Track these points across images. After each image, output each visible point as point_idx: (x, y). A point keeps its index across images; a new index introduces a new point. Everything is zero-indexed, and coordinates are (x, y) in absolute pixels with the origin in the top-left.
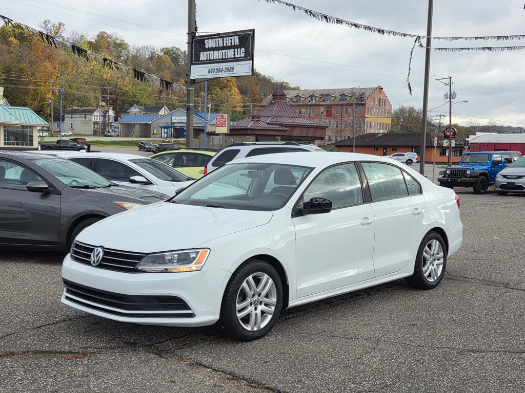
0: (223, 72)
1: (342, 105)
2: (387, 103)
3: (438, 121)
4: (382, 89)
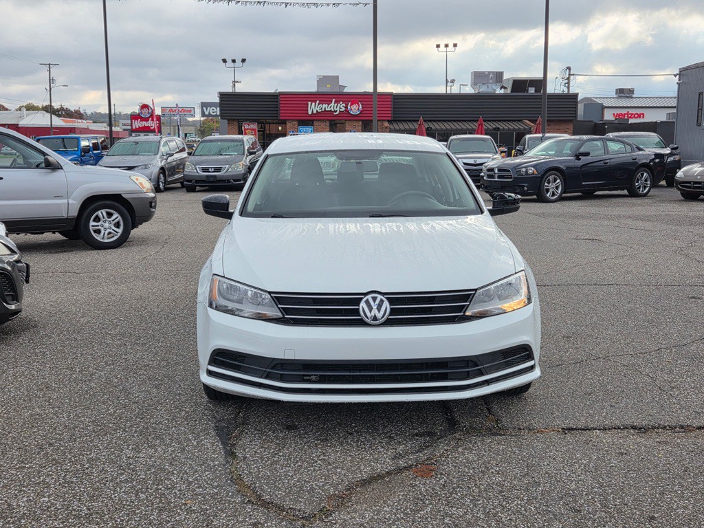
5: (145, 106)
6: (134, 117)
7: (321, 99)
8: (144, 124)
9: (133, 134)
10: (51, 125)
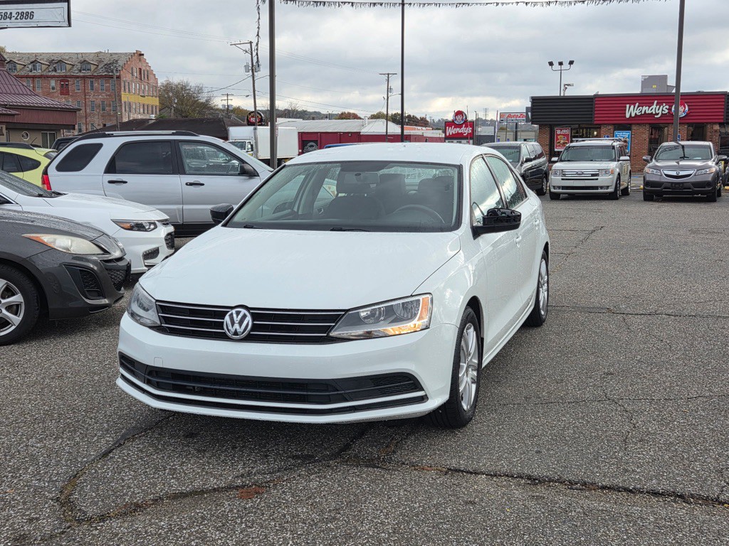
0: (13, 19)
1: (84, 77)
2: (151, 76)
3: (225, 103)
4: (143, 55)
5: (459, 113)
6: (449, 124)
7: (640, 102)
8: (458, 130)
9: (447, 141)
10: (387, 132)
